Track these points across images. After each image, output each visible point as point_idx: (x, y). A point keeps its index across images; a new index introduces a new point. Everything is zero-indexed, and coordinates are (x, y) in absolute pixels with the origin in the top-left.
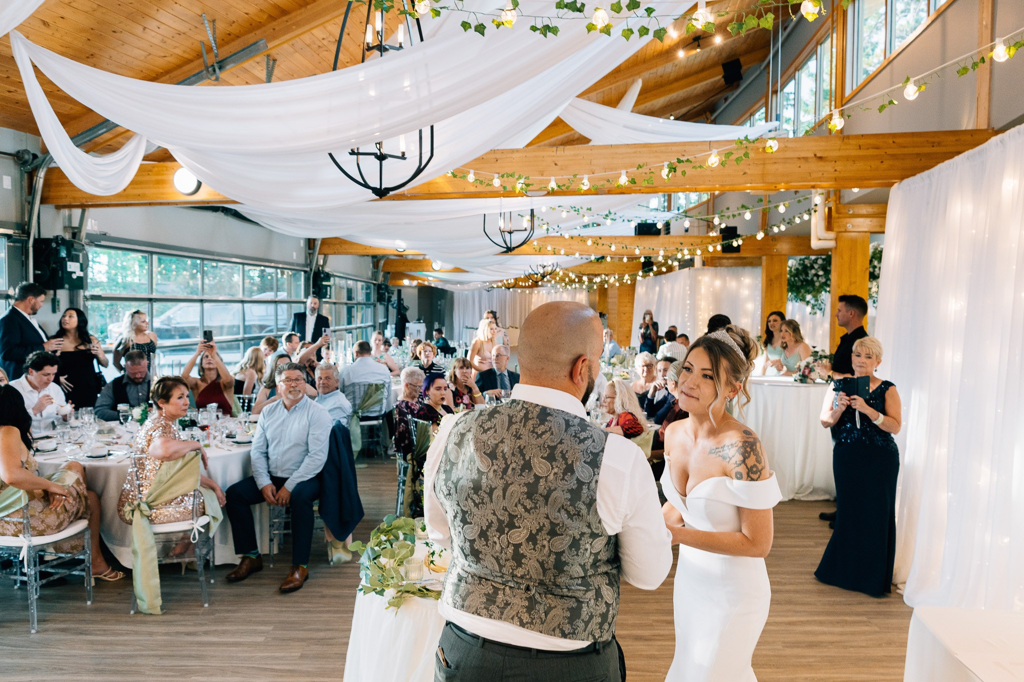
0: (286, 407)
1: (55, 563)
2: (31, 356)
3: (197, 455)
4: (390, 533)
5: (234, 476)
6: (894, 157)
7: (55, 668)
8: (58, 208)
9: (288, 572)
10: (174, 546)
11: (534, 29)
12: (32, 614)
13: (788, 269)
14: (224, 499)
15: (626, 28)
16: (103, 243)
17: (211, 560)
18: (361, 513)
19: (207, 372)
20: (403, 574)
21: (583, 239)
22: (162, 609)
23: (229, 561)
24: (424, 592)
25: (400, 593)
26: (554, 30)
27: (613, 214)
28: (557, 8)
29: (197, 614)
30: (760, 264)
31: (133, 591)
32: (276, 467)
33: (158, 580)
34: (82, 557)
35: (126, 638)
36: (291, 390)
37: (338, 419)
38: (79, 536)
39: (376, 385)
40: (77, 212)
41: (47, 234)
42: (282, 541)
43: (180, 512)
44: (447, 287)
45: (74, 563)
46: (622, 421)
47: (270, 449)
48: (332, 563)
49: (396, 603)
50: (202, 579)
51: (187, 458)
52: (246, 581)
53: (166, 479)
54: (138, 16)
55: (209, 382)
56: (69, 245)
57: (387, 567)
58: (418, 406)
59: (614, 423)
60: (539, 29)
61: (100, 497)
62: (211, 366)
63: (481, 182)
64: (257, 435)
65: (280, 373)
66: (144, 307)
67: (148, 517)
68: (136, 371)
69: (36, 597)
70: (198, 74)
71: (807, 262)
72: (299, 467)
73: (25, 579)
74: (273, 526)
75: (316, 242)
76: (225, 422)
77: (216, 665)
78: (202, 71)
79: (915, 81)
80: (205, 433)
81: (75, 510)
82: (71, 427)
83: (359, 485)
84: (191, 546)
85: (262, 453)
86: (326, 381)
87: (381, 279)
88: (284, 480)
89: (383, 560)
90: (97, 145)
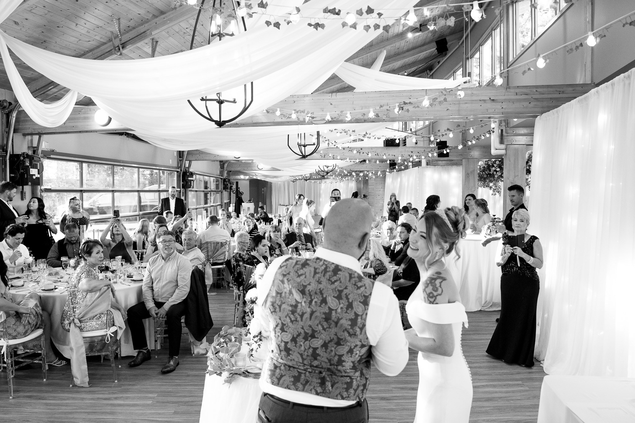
0: (163, 258)
1: (23, 355)
2: (9, 227)
3: (108, 289)
4: (226, 337)
5: (132, 301)
6: (537, 99)
7: (24, 420)
8: (25, 135)
9: (167, 361)
10: (96, 345)
11: (310, 25)
12: (10, 387)
13: (478, 167)
14: (126, 316)
15: (366, 25)
16: (52, 156)
17: (119, 353)
18: (211, 324)
19: (116, 236)
20: (234, 363)
21: (351, 149)
22: (89, 384)
23: (130, 354)
24: (246, 374)
25: (231, 375)
26: (322, 26)
27: (368, 135)
28: (324, 12)
29: (111, 387)
30: (461, 164)
31: (71, 372)
32: (158, 296)
33: (86, 366)
34: (39, 352)
35: (67, 401)
36: (167, 248)
37: (196, 265)
38: (38, 339)
39: (221, 243)
40: (36, 138)
41: (17, 151)
42: (163, 341)
43: (98, 324)
44: (268, 180)
45: (35, 355)
46: (373, 265)
47: (154, 285)
48: (194, 355)
49: (230, 380)
50: (113, 365)
51: (102, 291)
52: (141, 366)
53: (90, 304)
54: (73, 17)
55: (117, 242)
56: (31, 158)
57: (224, 358)
58: (247, 256)
59: (369, 266)
60: (313, 25)
61: (50, 315)
62: (119, 233)
63: (284, 116)
64: (146, 276)
65: (159, 237)
66: (78, 195)
67: (79, 327)
68: (72, 236)
69: (12, 376)
70: (109, 51)
71: (490, 163)
72: (172, 296)
73: (5, 365)
74: (157, 332)
75: (184, 153)
76: (126, 267)
77: (122, 418)
78: (112, 50)
79: (543, 57)
80: (114, 275)
81: (35, 323)
82: (32, 271)
83: (210, 305)
84: (106, 345)
85: (149, 287)
86: (189, 242)
87: (225, 175)
88: (163, 304)
89: (221, 354)
90: (48, 95)
